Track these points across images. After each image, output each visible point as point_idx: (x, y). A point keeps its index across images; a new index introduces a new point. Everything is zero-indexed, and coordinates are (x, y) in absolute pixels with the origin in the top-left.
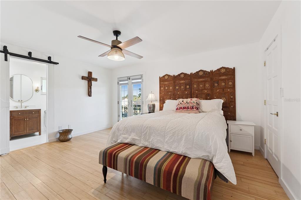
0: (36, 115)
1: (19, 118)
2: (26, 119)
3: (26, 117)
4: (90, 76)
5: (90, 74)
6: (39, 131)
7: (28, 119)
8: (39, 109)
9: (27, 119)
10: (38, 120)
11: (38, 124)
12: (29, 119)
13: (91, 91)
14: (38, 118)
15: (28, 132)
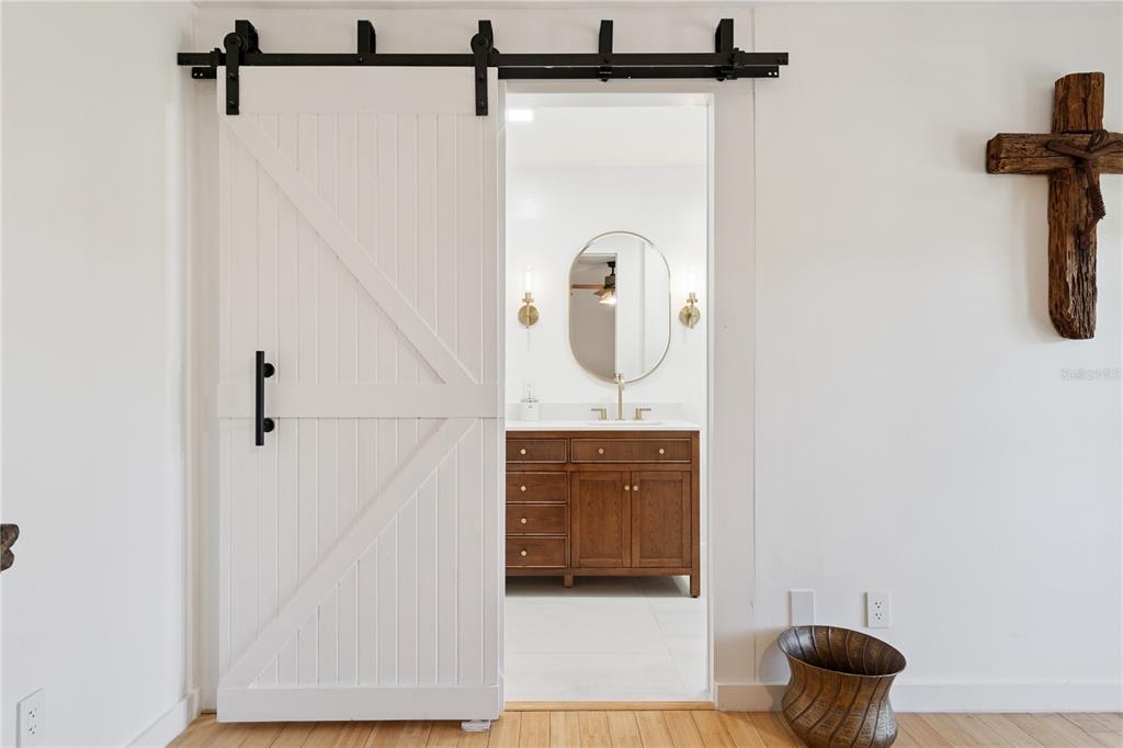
0: (675, 467)
1: (601, 478)
2: (627, 488)
3: (627, 476)
4: (1075, 119)
5: (1074, 106)
6: (693, 567)
7: (636, 488)
8: (692, 432)
9: (631, 487)
10: (686, 498)
11: (686, 524)
12: (642, 483)
13: (1087, 280)
14: (686, 488)
15: (636, 563)
